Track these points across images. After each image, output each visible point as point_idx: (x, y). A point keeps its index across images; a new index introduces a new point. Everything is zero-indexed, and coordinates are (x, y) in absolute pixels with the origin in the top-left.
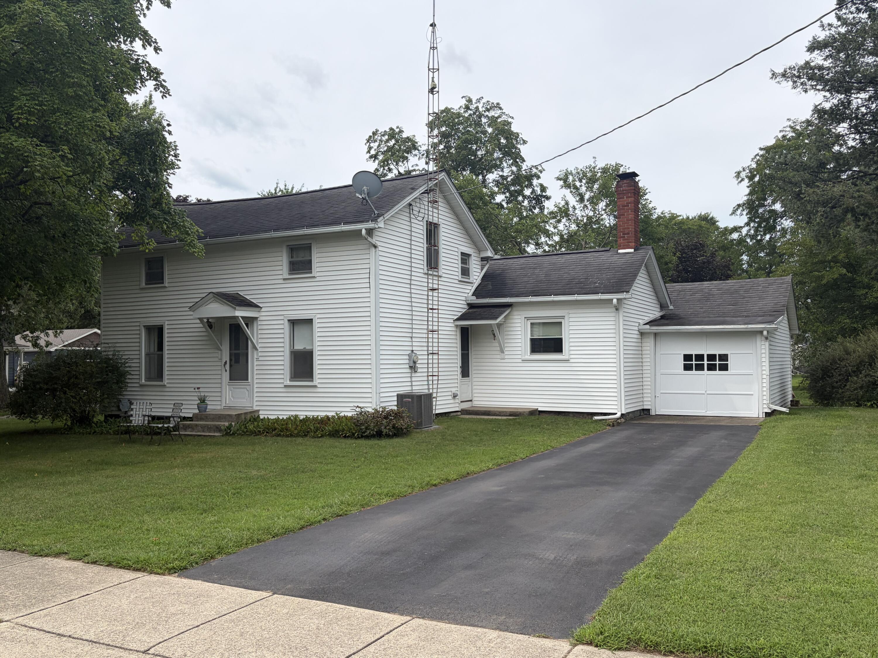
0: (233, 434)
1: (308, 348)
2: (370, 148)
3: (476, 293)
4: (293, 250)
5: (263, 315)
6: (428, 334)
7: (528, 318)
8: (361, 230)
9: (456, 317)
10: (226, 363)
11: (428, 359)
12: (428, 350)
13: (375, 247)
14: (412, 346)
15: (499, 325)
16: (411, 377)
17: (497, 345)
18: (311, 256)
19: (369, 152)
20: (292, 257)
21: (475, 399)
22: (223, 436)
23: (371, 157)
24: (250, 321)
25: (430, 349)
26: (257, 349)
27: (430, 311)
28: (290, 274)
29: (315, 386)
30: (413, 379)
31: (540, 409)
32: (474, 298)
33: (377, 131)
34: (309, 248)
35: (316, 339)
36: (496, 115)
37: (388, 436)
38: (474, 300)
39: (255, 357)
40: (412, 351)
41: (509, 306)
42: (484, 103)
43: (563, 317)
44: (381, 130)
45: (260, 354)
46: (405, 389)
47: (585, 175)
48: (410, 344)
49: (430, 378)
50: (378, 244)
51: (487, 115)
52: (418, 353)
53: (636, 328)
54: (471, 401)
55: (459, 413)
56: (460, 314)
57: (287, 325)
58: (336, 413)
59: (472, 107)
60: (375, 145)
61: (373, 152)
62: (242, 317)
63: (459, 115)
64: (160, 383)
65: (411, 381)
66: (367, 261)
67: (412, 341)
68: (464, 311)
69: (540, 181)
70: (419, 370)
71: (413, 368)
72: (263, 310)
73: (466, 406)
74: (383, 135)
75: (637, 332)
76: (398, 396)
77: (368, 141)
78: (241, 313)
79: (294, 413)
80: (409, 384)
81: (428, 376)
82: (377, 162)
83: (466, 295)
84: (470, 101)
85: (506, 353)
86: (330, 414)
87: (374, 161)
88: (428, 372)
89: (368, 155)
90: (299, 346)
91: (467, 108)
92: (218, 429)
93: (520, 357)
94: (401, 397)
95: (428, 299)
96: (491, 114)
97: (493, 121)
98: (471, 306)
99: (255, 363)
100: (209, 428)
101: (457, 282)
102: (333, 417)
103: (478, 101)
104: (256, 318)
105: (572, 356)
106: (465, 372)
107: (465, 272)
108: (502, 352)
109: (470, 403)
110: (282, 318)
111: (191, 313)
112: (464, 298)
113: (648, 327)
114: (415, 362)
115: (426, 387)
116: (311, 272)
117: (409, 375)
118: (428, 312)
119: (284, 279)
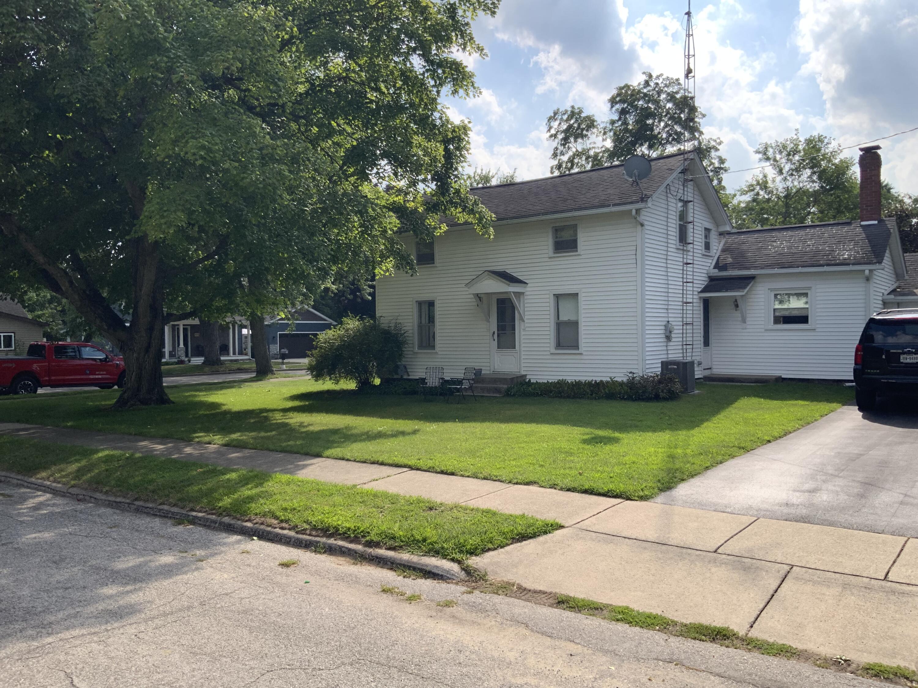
0: (514, 395)
1: (573, 318)
2: (550, 128)
3: (717, 266)
4: (557, 231)
5: (528, 290)
6: (683, 306)
7: (771, 290)
8: (631, 210)
9: (700, 290)
10: (494, 333)
11: (683, 329)
12: (683, 321)
13: (642, 225)
14: (668, 317)
15: (742, 296)
16: (667, 346)
17: (740, 315)
18: (576, 235)
19: (549, 130)
20: (557, 238)
21: (714, 367)
22: (504, 396)
23: (551, 136)
24: (519, 295)
25: (685, 320)
26: (524, 321)
27: (685, 284)
28: (555, 253)
29: (581, 354)
30: (669, 348)
31: (783, 376)
32: (716, 271)
33: (558, 110)
34: (574, 228)
35: (582, 311)
36: (674, 91)
37: (665, 399)
38: (716, 273)
39: (522, 327)
40: (668, 322)
41: (752, 278)
42: (664, 79)
43: (810, 288)
44: (562, 109)
45: (527, 325)
46: (664, 358)
47: (784, 147)
48: (666, 315)
49: (685, 347)
50: (646, 223)
51: (666, 91)
52: (673, 323)
53: (881, 298)
54: (710, 369)
55: (702, 380)
56: (703, 286)
57: (552, 300)
58: (611, 378)
59: (652, 84)
60: (555, 124)
61: (553, 131)
62: (513, 292)
63: (639, 92)
64: (434, 351)
65: (667, 350)
66: (634, 239)
67: (668, 313)
68: (706, 283)
69: (718, 154)
70: (673, 340)
71: (668, 338)
72: (529, 285)
73: (707, 373)
74: (564, 114)
75: (881, 302)
76: (662, 363)
77: (549, 121)
78: (513, 288)
79: (561, 378)
80: (665, 352)
81: (683, 345)
82: (556, 140)
83: (707, 268)
84: (650, 76)
85: (748, 323)
86: (604, 379)
87: (554, 140)
88: (683, 341)
89: (549, 134)
90: (564, 317)
91: (647, 83)
92: (497, 390)
93: (763, 327)
94: (665, 365)
95: (683, 274)
96: (670, 90)
97: (672, 97)
98: (712, 279)
99: (523, 333)
100: (489, 390)
101: (700, 256)
102: (607, 382)
103: (658, 77)
104: (523, 293)
105: (818, 326)
106: (706, 343)
107: (707, 246)
108: (744, 321)
109: (709, 370)
110: (548, 292)
111: (466, 289)
112: (705, 271)
113: (892, 296)
114: (670, 332)
115: (681, 355)
116: (577, 251)
117: (665, 344)
118: (683, 286)
119: (550, 258)
